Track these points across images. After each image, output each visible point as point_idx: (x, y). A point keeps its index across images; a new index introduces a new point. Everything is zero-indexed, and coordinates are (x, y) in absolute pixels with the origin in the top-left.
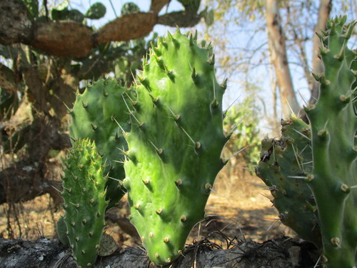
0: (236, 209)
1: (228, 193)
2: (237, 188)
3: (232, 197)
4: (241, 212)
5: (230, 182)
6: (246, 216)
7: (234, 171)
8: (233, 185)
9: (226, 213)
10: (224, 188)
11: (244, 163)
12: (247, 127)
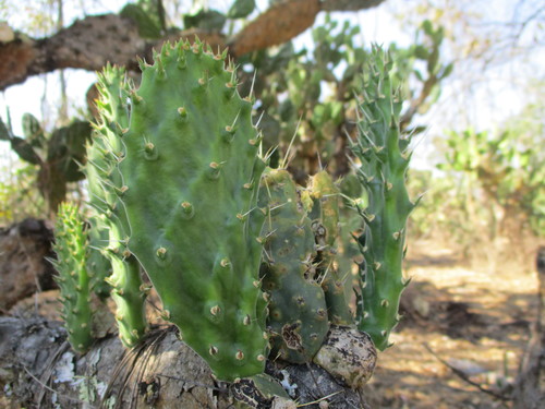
0: (504, 292)
1: (492, 266)
2: (508, 258)
3: (498, 273)
4: (512, 297)
5: (494, 248)
6: (521, 303)
7: (502, 230)
8: (501, 254)
9: (485, 300)
10: (484, 257)
11: (522, 216)
12: (522, 154)
